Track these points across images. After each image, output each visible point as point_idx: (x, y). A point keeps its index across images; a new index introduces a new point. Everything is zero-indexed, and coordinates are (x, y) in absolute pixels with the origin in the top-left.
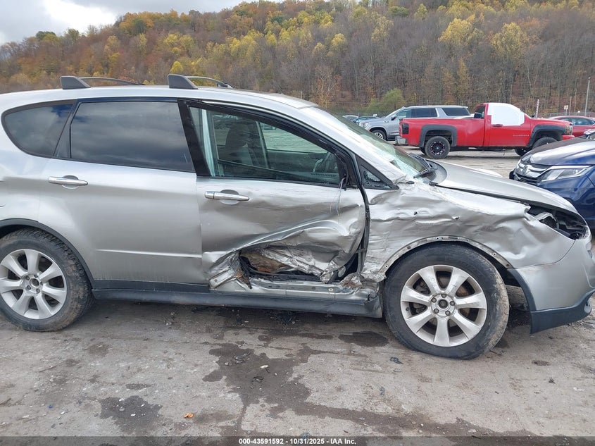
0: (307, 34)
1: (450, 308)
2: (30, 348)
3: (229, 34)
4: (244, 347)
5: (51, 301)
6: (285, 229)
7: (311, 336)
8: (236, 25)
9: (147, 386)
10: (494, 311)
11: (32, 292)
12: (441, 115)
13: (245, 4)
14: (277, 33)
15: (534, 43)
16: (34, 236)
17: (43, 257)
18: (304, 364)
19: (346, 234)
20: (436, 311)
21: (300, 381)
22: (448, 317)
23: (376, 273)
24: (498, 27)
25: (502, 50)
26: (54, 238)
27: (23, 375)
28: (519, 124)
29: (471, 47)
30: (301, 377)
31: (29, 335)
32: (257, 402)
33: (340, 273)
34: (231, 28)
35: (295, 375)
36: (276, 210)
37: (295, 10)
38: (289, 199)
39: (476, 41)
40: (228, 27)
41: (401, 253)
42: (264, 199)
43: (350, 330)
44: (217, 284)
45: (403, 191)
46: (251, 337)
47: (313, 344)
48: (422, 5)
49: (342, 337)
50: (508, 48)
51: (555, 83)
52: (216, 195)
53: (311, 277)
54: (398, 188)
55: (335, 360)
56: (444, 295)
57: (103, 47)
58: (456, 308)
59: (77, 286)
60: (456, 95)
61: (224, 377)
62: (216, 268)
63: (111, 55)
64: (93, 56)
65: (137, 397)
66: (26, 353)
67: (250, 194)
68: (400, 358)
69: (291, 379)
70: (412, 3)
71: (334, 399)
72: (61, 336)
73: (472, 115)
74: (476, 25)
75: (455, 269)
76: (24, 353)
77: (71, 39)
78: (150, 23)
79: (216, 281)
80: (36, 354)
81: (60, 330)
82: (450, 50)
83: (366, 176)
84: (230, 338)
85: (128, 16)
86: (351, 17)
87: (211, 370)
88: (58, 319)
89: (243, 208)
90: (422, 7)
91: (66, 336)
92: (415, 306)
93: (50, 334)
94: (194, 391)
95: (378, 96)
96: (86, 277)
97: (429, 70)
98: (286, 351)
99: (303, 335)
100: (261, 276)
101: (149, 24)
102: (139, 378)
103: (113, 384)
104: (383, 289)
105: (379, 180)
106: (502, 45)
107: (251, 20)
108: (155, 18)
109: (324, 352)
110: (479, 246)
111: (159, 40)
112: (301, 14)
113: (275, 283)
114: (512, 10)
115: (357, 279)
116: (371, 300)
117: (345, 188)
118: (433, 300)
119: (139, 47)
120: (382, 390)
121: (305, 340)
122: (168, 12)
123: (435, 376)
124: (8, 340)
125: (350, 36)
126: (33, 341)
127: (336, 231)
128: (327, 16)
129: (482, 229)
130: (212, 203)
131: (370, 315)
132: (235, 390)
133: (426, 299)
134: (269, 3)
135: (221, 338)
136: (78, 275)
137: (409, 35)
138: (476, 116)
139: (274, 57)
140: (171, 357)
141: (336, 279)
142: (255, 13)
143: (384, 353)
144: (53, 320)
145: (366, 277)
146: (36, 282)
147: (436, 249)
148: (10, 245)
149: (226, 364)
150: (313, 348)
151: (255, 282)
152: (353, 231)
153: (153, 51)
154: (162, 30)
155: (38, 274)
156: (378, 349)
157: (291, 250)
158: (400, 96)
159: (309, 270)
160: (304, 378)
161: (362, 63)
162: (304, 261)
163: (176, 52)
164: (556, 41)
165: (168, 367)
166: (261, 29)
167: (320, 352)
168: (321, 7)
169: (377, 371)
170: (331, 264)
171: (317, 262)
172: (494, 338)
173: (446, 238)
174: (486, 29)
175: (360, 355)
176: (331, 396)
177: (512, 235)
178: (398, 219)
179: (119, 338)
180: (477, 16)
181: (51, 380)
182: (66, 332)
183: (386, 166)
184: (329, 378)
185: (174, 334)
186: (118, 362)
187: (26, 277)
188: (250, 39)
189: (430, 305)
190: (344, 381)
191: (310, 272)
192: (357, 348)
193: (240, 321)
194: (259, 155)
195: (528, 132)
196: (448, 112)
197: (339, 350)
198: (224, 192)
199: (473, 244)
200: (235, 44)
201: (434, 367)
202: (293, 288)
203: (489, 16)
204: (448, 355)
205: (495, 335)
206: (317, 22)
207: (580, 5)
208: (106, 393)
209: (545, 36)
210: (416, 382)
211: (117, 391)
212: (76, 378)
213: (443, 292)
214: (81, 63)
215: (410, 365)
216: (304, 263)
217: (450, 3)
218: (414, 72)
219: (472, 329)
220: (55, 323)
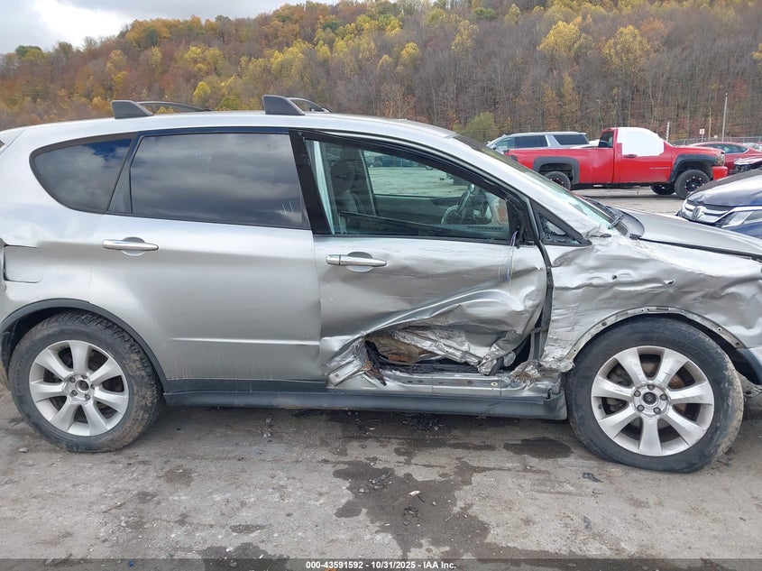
0: (368, 44)
1: (662, 405)
2: (82, 477)
3: (269, 46)
4: (379, 466)
5: (106, 411)
6: (433, 303)
7: (465, 446)
8: (277, 34)
9: (261, 527)
10: (725, 408)
11: (80, 399)
12: (552, 144)
13: (288, 7)
14: (331, 44)
15: (657, 51)
16: (83, 322)
17: (94, 350)
18: (468, 487)
19: (519, 307)
20: (641, 408)
21: (470, 512)
22: (658, 417)
23: (560, 360)
24: (612, 31)
25: (616, 60)
26: (110, 324)
27: (81, 517)
28: (658, 154)
29: (577, 58)
30: (470, 506)
31: (76, 458)
32: (420, 546)
33: (507, 362)
34: (271, 38)
35: (460, 504)
36: (423, 278)
37: (353, 14)
38: (440, 262)
39: (584, 51)
40: (266, 37)
41: (594, 331)
42: (408, 263)
43: (518, 436)
44: (338, 380)
45: (597, 247)
46: (384, 450)
47: (473, 459)
48: (514, 5)
49: (508, 447)
50: (624, 59)
51: (683, 102)
52: (343, 259)
53: (465, 367)
54: (590, 243)
55: (509, 481)
56: (652, 386)
57: (105, 65)
58: (669, 403)
59: (144, 388)
60: (560, 118)
61: (364, 510)
62: (337, 359)
63: (116, 75)
64: (91, 77)
65: (250, 544)
66: (78, 485)
67: (386, 257)
68: (595, 472)
69: (456, 510)
70: (501, 3)
71: (525, 536)
72: (121, 459)
73: (595, 143)
74: (583, 29)
75: (667, 351)
76: (74, 486)
77: (62, 55)
78: (165, 33)
79: (337, 376)
80: (92, 486)
81: (118, 450)
82: (551, 62)
83: (545, 228)
84: (357, 452)
85: (136, 25)
86: (424, 22)
87: (344, 501)
88: (116, 435)
89: (379, 276)
90: (514, 8)
91: (129, 458)
92: (610, 402)
93: (104, 455)
94: (327, 532)
95: (463, 121)
96: (155, 376)
97: (526, 87)
98: (438, 468)
99: (456, 446)
100: (394, 367)
101: (164, 35)
102: (246, 516)
103: (212, 526)
104: (567, 381)
105: (563, 233)
106: (617, 54)
107: (297, 27)
108: (171, 26)
109: (489, 469)
110: (698, 320)
111: (177, 55)
112: (360, 18)
113: (416, 376)
114: (627, 10)
115: (532, 369)
116: (553, 397)
117: (517, 246)
118: (637, 394)
119: (152, 65)
120: (585, 520)
121: (459, 452)
122: (189, 18)
123: (652, 500)
124: (48, 466)
125: (424, 46)
126: (84, 467)
127: (506, 305)
128: (394, 21)
129: (703, 297)
130: (338, 271)
131: (551, 416)
132: (383, 529)
133: (626, 392)
134: (318, 5)
135: (343, 453)
136: (144, 373)
137: (499, 43)
138: (601, 145)
139: (328, 73)
140: (282, 483)
141: (501, 368)
142: (302, 18)
143: (572, 466)
144: (109, 437)
145: (547, 366)
146: (84, 385)
147: (640, 325)
148: (49, 335)
149: (362, 490)
150: (475, 464)
151: (389, 376)
152: (530, 303)
153: (170, 69)
154: (181, 41)
155: (88, 374)
156: (562, 461)
157: (435, 331)
158: (492, 121)
159: (462, 357)
160: (475, 507)
161: (441, 80)
162: (455, 345)
163: (200, 70)
164: (683, 49)
165: (282, 498)
166: (310, 38)
167: (484, 470)
168: (386, 9)
169: (570, 494)
170: (493, 349)
171: (472, 347)
172: (724, 444)
173: (653, 310)
174: (596, 34)
175: (539, 472)
176: (519, 532)
177: (745, 303)
178: (590, 285)
179: (202, 458)
180: (584, 18)
181: (123, 524)
182: (127, 452)
183: (573, 214)
184: (509, 506)
185: (276, 449)
186: (210, 494)
187: (71, 379)
188: (296, 51)
189: (632, 399)
190: (531, 510)
191: (463, 360)
192: (534, 462)
193: (362, 428)
194: (366, 202)
195: (669, 164)
196: (562, 140)
197: (510, 465)
198: (352, 255)
199: (690, 316)
200: (277, 58)
201: (648, 486)
202: (441, 383)
203: (598, 19)
204: (661, 467)
205: (726, 439)
206: (381, 29)
207: (711, 3)
208: (205, 541)
209: (669, 43)
210: (628, 510)
211: (220, 537)
212: (158, 519)
213: (650, 382)
214: (75, 86)
215: (611, 483)
216: (455, 349)
217: (549, 3)
218: (507, 90)
219: (692, 431)
220: (111, 440)
